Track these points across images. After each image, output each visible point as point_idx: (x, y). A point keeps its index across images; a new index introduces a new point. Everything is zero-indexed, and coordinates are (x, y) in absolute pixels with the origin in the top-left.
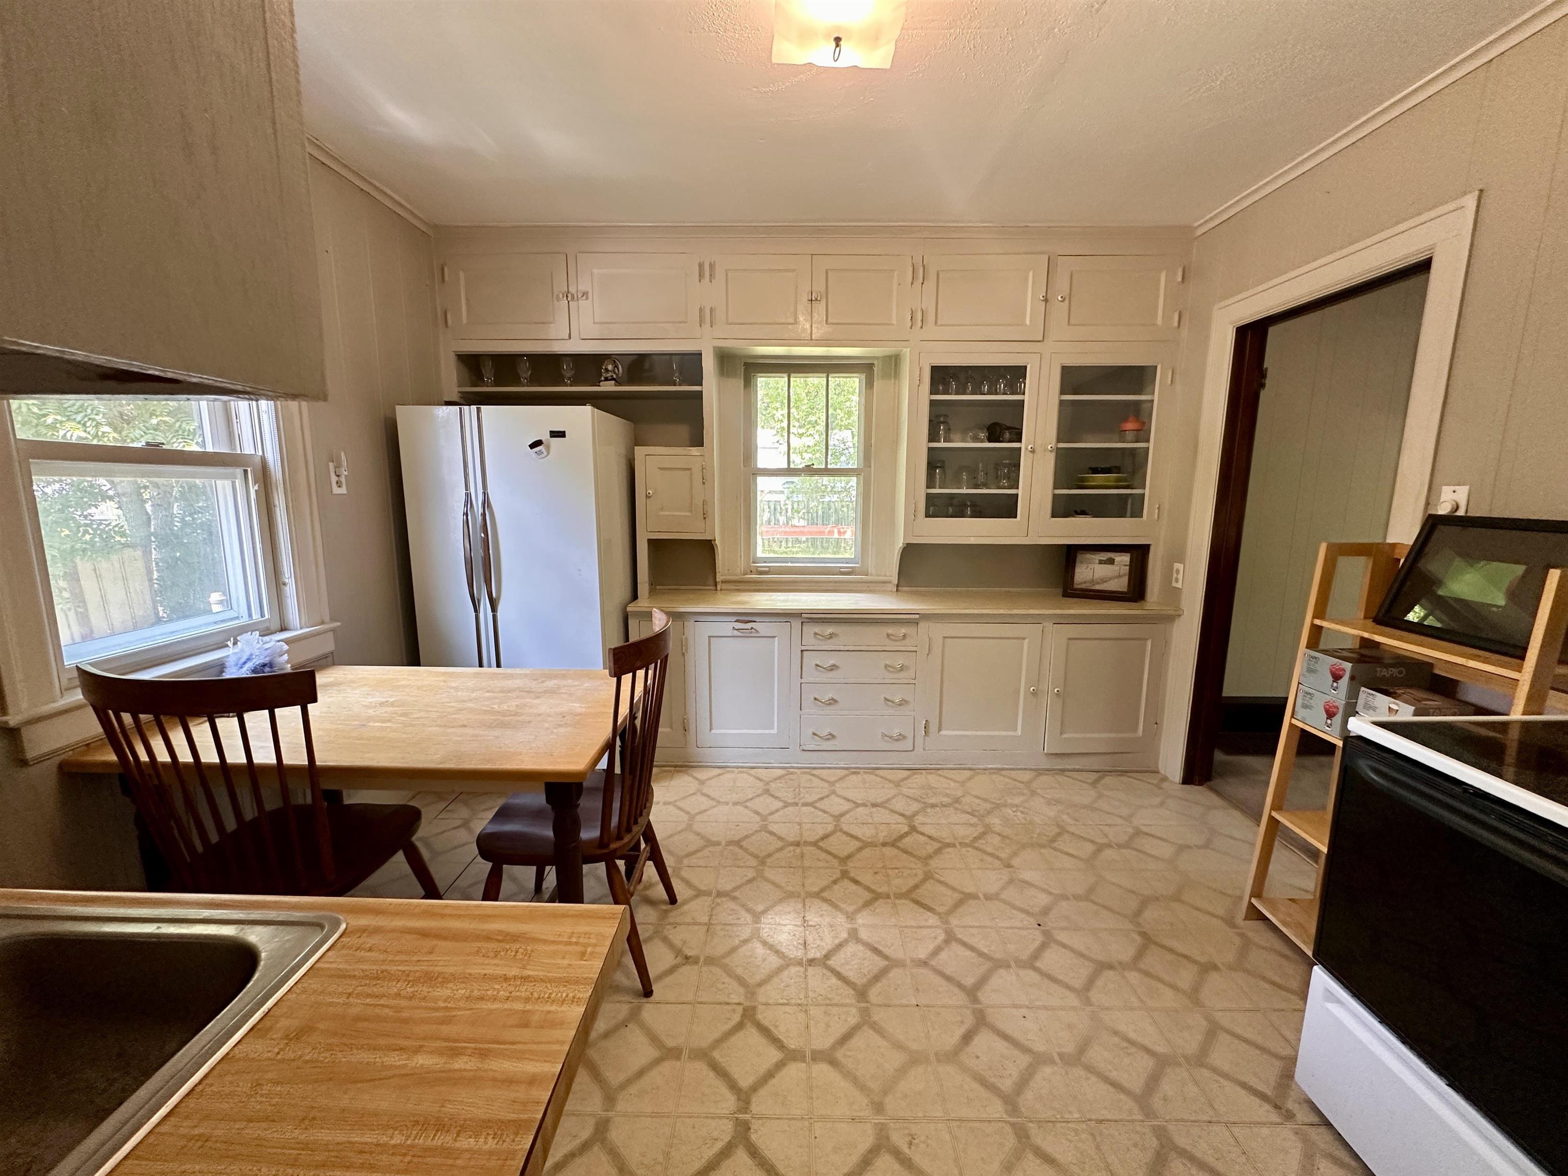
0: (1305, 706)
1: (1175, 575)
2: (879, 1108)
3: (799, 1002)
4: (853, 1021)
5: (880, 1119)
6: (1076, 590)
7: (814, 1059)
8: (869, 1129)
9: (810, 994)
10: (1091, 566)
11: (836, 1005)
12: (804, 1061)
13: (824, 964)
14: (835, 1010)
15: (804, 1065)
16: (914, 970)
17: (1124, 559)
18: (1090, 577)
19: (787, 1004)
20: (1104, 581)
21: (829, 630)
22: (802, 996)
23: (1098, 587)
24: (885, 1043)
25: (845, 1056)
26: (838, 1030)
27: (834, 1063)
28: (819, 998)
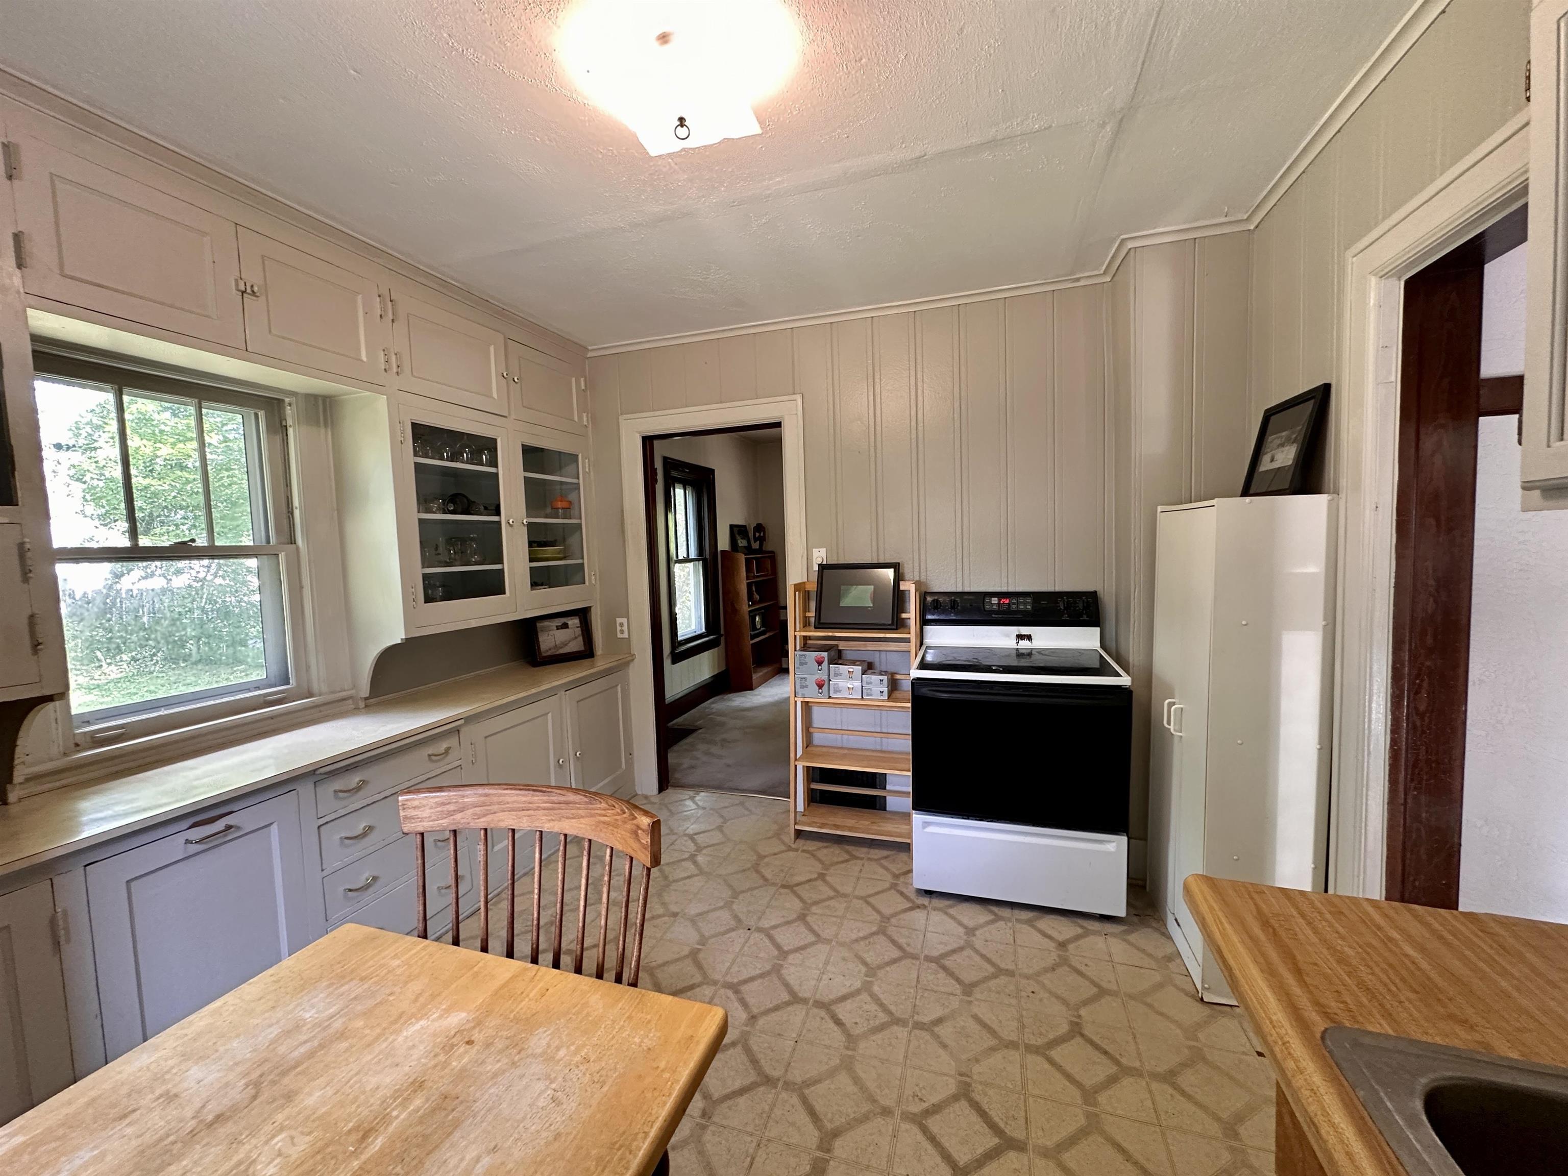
0: (802, 687)
1: (619, 628)
2: (886, 1112)
3: (754, 1144)
4: (795, 1100)
5: (898, 1113)
6: (545, 657)
7: (828, 1151)
8: (905, 1126)
9: (750, 1129)
10: (551, 633)
11: (771, 1109)
12: (828, 1161)
13: (714, 1102)
14: (778, 1112)
15: (831, 1163)
16: (757, 1027)
17: (574, 622)
18: (552, 645)
19: (753, 1159)
20: (565, 644)
21: (354, 780)
22: (749, 1139)
23: (562, 651)
24: (827, 1082)
25: (831, 1121)
26: (802, 1117)
27: (836, 1134)
28: (757, 1122)
